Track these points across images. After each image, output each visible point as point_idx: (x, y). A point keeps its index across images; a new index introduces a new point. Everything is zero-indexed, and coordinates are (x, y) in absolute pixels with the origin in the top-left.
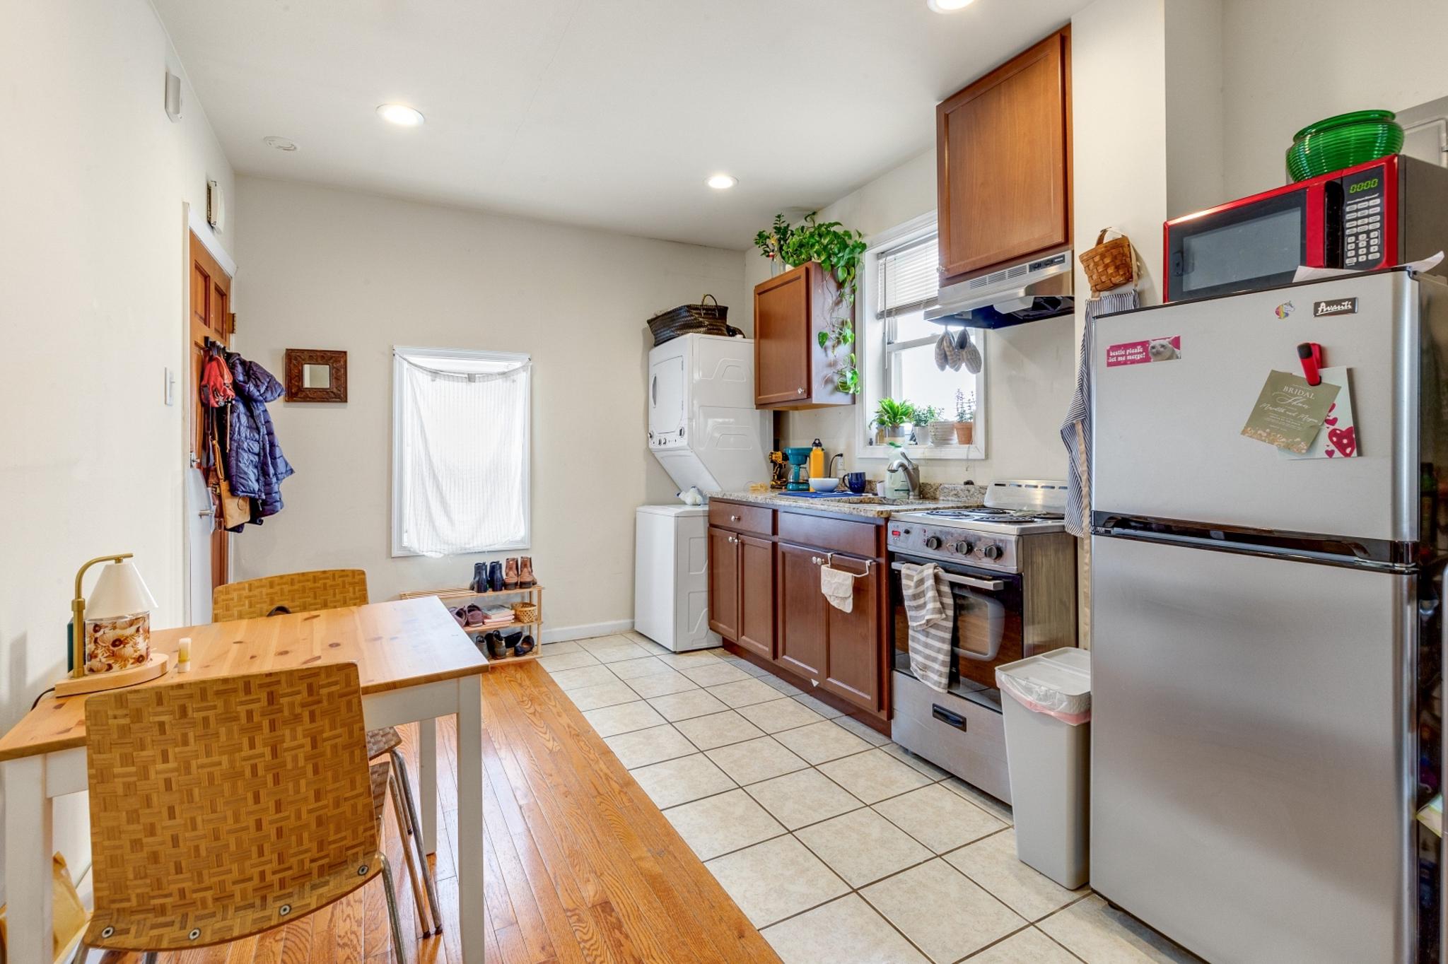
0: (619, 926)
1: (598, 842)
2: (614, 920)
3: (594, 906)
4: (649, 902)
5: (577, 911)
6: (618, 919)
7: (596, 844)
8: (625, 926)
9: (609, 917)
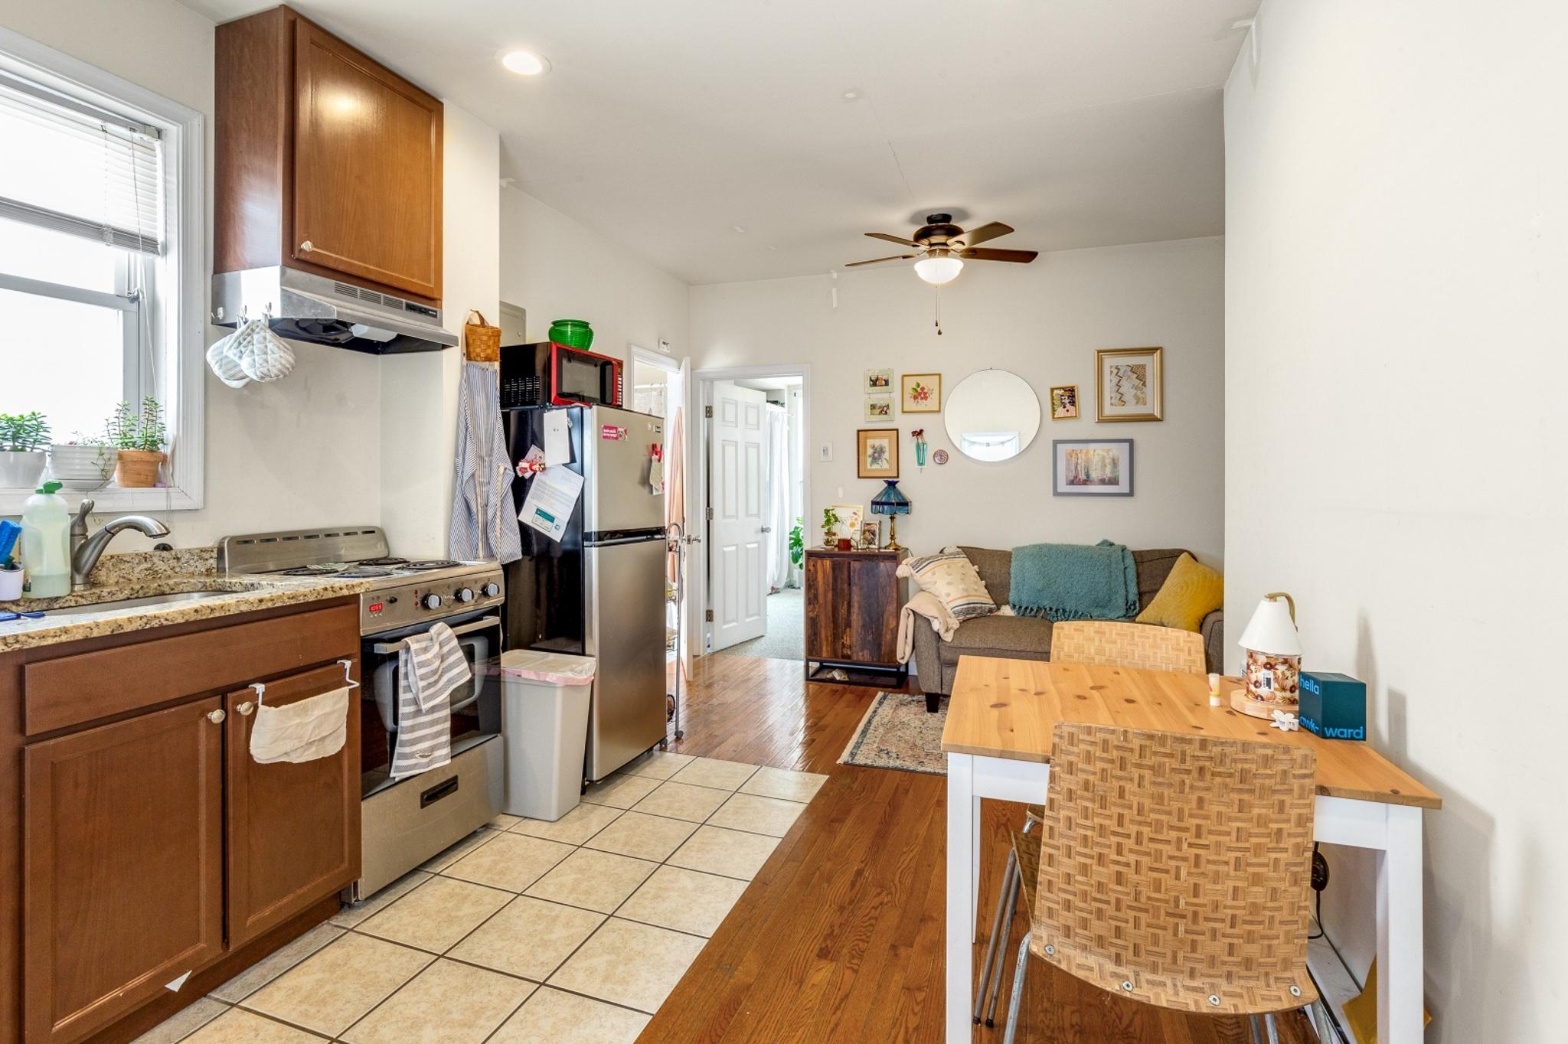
0: (830, 935)
1: (759, 1022)
2: (828, 942)
3: (832, 960)
4: (790, 936)
5: (848, 965)
6: (825, 940)
7: (763, 1023)
8: (825, 932)
9: (830, 946)
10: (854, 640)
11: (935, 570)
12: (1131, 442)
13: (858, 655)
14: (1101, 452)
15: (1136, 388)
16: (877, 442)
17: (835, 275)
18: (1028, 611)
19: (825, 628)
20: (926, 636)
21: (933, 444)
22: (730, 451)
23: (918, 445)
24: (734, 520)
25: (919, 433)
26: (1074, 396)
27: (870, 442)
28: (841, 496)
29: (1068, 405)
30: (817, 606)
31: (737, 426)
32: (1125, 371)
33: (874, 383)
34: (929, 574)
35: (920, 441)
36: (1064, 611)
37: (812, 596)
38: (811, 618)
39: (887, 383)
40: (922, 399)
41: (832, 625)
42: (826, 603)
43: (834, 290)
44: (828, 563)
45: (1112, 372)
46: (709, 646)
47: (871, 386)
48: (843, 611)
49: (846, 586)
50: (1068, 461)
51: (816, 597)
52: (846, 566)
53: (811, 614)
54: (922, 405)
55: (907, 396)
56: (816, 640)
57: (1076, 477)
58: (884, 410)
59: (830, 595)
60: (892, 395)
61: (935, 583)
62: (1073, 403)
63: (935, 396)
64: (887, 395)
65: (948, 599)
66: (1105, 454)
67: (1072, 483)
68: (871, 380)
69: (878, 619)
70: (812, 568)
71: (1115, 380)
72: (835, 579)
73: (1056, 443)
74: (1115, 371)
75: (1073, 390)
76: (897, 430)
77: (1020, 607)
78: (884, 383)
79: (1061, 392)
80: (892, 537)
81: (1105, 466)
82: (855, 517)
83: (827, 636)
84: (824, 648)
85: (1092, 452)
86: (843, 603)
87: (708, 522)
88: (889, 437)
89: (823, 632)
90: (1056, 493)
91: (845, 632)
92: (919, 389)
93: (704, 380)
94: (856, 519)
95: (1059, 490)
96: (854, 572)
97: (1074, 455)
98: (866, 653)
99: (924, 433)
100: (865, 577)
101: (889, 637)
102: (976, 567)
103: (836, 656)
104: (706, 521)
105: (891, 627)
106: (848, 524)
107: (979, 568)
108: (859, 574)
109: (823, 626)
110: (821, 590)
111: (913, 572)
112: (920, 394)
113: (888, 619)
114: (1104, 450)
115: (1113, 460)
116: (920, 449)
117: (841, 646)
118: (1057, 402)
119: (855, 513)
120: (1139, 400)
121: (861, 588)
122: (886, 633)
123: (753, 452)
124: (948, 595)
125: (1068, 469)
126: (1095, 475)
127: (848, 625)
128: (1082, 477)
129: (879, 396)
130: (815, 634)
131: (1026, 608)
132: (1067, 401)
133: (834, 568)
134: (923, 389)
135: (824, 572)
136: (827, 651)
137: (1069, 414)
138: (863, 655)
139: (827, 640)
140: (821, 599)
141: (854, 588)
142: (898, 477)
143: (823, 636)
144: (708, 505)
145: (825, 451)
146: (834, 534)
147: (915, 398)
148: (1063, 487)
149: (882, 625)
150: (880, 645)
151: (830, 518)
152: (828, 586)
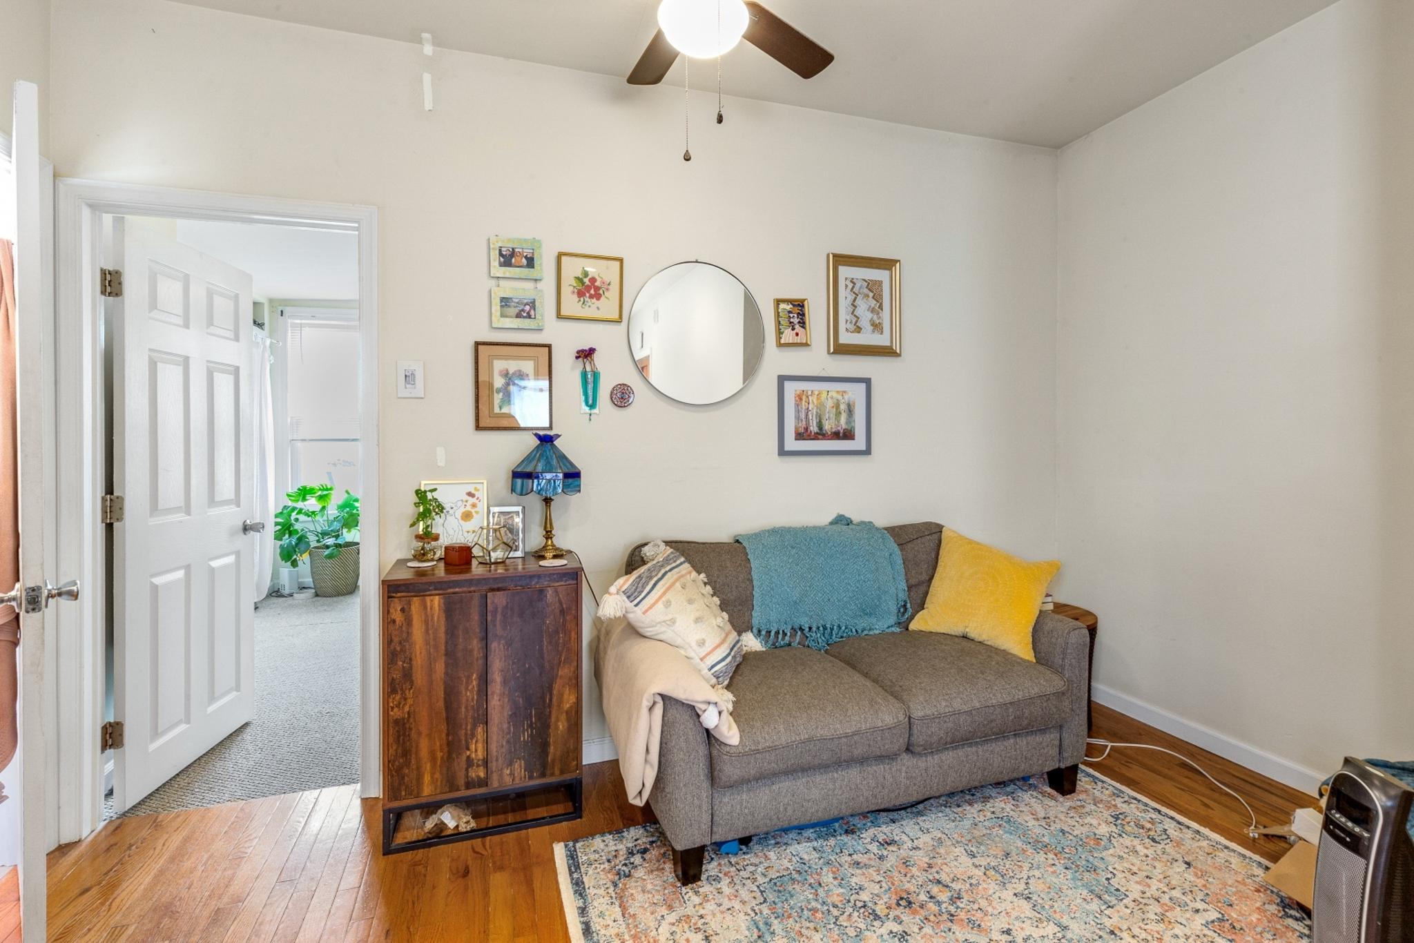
10: (493, 747)
11: (668, 596)
12: (867, 382)
13: (501, 776)
14: (835, 395)
15: (873, 311)
16: (513, 366)
17: (428, 49)
18: (780, 636)
19: (429, 736)
20: (687, 741)
21: (612, 372)
22: (170, 377)
23: (584, 374)
24: (181, 517)
25: (586, 354)
26: (803, 315)
27: (499, 365)
28: (441, 463)
29: (797, 326)
30: (409, 694)
31: (187, 326)
32: (860, 288)
33: (507, 259)
34: (660, 605)
35: (588, 369)
36: (825, 628)
37: (397, 675)
38: (397, 722)
39: (530, 262)
40: (591, 297)
41: (443, 727)
42: (431, 682)
43: (427, 78)
44: (436, 602)
45: (846, 286)
46: (110, 793)
47: (501, 265)
48: (469, 693)
49: (475, 644)
50: (797, 405)
51: (408, 675)
52: (476, 602)
53: (396, 714)
54: (592, 308)
55: (567, 291)
56: (408, 764)
57: (806, 429)
58: (526, 311)
59: (440, 667)
60: (539, 285)
61: (673, 621)
62: (803, 324)
63: (613, 293)
64: (530, 285)
65: (703, 652)
66: (840, 397)
67: (800, 436)
68: (501, 254)
69: (543, 698)
70: (398, 616)
71: (851, 297)
72: (451, 631)
73: (782, 379)
74: (850, 286)
75: (803, 306)
76: (549, 346)
77: (769, 632)
78: (524, 261)
79: (789, 307)
80: (548, 535)
81: (840, 413)
82: (471, 500)
83: (432, 753)
84: (427, 778)
85: (824, 395)
86: (469, 678)
87: (109, 528)
88: (536, 359)
89: (424, 745)
90: (782, 452)
91: (473, 735)
92: (586, 281)
93: (97, 207)
94: (474, 506)
95: (787, 448)
96: (494, 615)
97: (804, 398)
98: (519, 768)
99: (596, 356)
100: (516, 619)
101: (562, 726)
102: (703, 576)
103: (453, 787)
104: (101, 528)
105: (567, 706)
106: (459, 514)
107: (707, 576)
108: (504, 616)
109: (424, 729)
110: (419, 660)
111: (631, 605)
112: (588, 288)
113: (561, 695)
114: (838, 392)
115: (849, 405)
116: (590, 382)
117: (463, 764)
118: (784, 322)
119: (470, 494)
120: (877, 327)
121: (509, 644)
122: (558, 720)
123: (224, 384)
124: (702, 643)
125: (798, 418)
126: (828, 427)
127: (483, 719)
128: (814, 428)
129: (516, 286)
130: (406, 753)
131: (777, 633)
132: (796, 320)
133: (449, 611)
134: (593, 280)
135: (427, 623)
136: (433, 781)
137: (798, 340)
138: (512, 774)
139: (433, 759)
140: (419, 677)
141: (494, 645)
142: (551, 428)
143: (424, 752)
144: (109, 489)
145: (409, 378)
146: (436, 538)
147: (580, 294)
148: (791, 444)
149: (550, 705)
150: (545, 746)
151: (427, 506)
152: (436, 647)
